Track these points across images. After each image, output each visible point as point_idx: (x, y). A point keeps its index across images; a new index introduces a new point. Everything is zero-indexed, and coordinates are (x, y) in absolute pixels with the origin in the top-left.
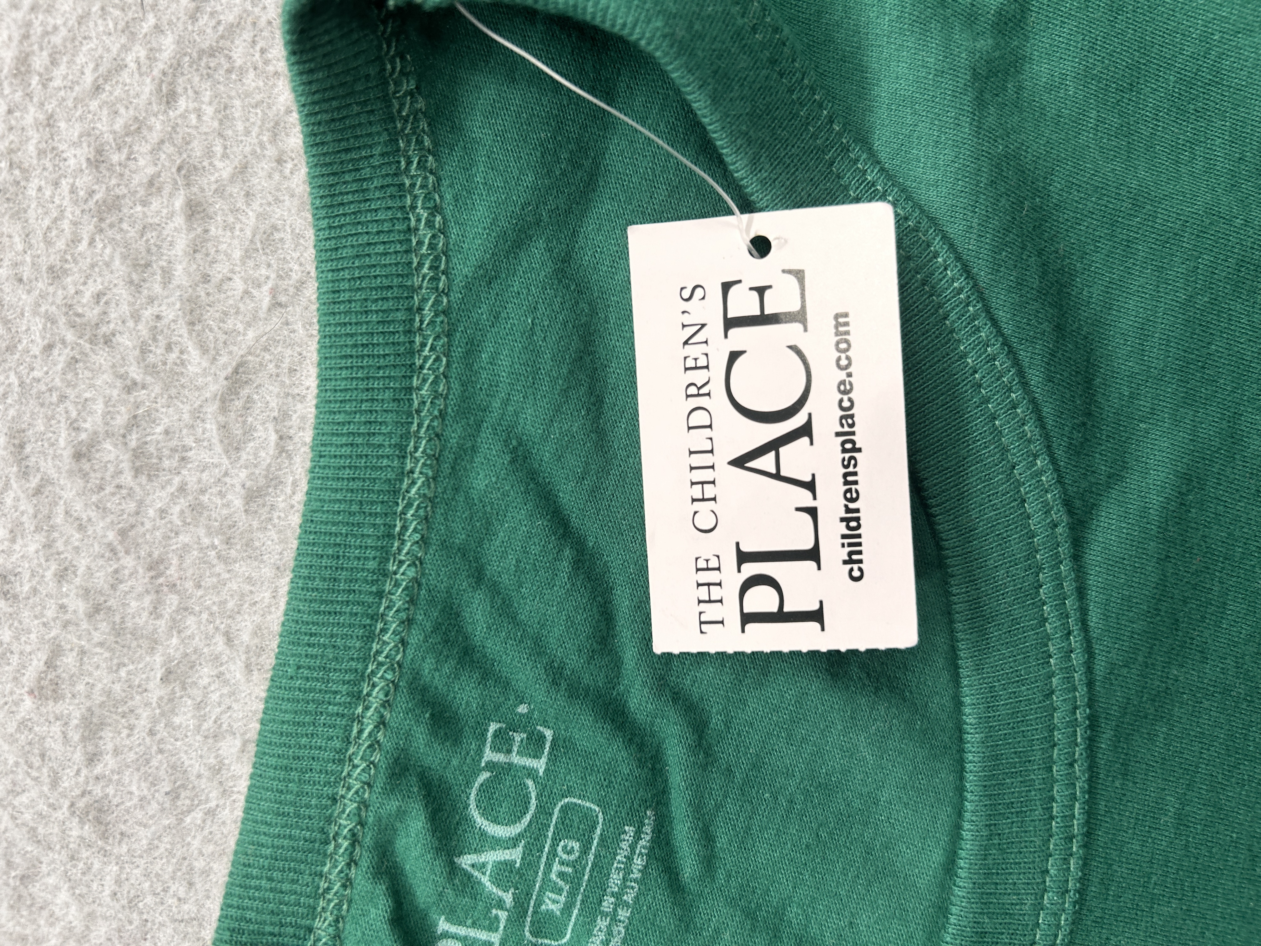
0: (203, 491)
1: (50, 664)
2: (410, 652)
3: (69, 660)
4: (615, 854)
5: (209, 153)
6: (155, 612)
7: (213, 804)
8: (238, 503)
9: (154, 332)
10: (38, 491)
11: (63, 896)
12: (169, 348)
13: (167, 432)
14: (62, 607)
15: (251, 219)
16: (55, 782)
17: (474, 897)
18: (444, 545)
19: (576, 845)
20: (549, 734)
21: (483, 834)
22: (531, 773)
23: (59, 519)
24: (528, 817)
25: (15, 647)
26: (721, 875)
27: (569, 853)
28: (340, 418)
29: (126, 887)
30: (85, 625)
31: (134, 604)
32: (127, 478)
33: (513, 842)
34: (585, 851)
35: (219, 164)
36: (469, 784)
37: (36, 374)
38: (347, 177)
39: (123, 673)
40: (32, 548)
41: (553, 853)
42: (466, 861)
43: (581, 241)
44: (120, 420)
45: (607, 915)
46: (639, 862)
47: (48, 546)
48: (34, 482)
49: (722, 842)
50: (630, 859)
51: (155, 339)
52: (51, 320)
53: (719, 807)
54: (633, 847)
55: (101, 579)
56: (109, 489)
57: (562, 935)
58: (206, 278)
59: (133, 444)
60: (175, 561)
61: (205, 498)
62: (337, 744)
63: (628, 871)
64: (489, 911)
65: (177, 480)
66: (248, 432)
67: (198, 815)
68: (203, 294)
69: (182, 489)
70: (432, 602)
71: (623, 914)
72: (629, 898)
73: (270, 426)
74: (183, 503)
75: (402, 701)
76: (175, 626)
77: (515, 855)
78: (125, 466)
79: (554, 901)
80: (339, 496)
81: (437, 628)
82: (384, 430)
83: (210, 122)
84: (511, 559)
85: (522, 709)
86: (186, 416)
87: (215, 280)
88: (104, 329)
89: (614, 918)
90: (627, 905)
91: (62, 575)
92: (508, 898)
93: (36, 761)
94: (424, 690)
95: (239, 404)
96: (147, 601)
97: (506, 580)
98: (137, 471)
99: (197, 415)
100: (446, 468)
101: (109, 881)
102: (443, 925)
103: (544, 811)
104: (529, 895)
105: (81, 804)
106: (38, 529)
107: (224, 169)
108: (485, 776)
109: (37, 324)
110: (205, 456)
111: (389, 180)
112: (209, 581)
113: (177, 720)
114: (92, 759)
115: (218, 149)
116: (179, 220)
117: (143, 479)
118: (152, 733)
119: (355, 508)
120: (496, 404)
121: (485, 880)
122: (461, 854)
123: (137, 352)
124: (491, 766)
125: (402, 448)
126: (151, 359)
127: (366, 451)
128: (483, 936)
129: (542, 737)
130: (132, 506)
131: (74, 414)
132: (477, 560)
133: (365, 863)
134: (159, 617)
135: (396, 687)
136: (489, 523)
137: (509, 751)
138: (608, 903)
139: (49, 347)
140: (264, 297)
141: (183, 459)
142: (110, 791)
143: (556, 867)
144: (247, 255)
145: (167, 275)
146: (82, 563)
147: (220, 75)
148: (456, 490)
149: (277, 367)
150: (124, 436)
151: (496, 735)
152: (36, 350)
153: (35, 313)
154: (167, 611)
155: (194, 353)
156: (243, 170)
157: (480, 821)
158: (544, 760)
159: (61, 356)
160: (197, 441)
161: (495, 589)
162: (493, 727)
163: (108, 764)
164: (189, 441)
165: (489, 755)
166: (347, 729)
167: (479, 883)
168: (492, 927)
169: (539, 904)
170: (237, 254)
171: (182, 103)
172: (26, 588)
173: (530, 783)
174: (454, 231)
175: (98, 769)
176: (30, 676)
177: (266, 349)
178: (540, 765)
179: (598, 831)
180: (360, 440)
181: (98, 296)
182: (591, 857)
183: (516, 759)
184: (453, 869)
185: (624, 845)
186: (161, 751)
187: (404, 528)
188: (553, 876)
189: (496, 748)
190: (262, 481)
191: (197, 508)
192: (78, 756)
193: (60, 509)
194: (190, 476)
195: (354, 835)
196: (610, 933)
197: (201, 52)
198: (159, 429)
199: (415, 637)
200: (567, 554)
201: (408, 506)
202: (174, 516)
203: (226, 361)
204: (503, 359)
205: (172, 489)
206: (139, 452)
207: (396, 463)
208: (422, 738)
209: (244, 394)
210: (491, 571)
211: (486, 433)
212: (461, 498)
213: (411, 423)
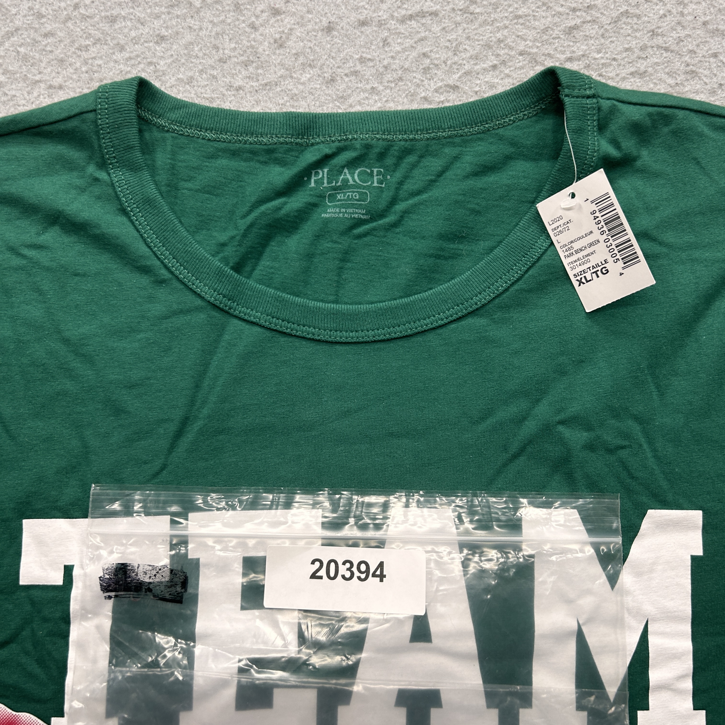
0: (423, 86)
1: (369, 59)
2: (398, 143)
3: (371, 64)
4: (357, 209)
5: (510, 67)
6: (388, 82)
7: (342, 107)
8: (423, 95)
9: (461, 65)
10: (412, 47)
11: (308, 76)
12: (457, 69)
13: (436, 74)
14: (384, 59)
15: (496, 81)
16: (338, 67)
17: (337, 175)
18: (428, 145)
19: (357, 198)
20: (383, 186)
21: (354, 173)
22: (373, 183)
23: (407, 53)
24: (361, 183)
25: (371, 50)
26: (356, 241)
27: (355, 196)
28: (454, 111)
29: (315, 91)
30: (381, 65)
31: (389, 76)
32: (421, 67)
33: (354, 181)
34: (356, 200)
35: (508, 70)
36: (366, 167)
37: (442, 40)
38: (515, 97)
39: (371, 77)
40: (397, 48)
41: (354, 192)
42: (346, 170)
43: (517, 161)
44: (436, 62)
45: (340, 211)
46: (356, 216)
47: (399, 52)
48: (415, 45)
49: (365, 239)
50: (357, 213)
52: (456, 40)
53: (375, 236)
54: (360, 213)
55: (394, 67)
56: (417, 63)
57: (330, 202)
58: (478, 74)
59: (431, 66)
60: (403, 83)
61: (421, 87)
62: (371, 129)
63: (353, 213)
64: (335, 180)
65: (424, 79)
66: (442, 93)
67: (338, 104)
68: (474, 74)
69: (422, 81)
70: (413, 146)
71: (341, 215)
72: (346, 215)
73: (444, 98)
74: (418, 81)
75: (385, 143)
76: (386, 88)
77: (351, 182)
78: (424, 66)
79: (341, 197)
80: (435, 115)
81: (406, 148)
82: (454, 122)
83: (518, 65)
84: (428, 164)
85: (389, 177)
86: (441, 78)
87: (479, 76)
88: (458, 53)
89: (340, 212)
90: (344, 215)
91: (392, 57)
92: (339, 184)
93: (343, 61)
94: (389, 149)
95: (448, 89)
96: (391, 79)
97: (422, 164)
98: (424, 69)
99: (442, 80)
100: (448, 140)
101: (316, 86)
102: (326, 170)
103: (364, 187)
104: (341, 190)
105: (334, 75)
106: (403, 49)
107: (507, 71)
108: (369, 171)
109: (454, 37)
110: (432, 85)
111: (517, 107)
112: (400, 93)
113: (362, 93)
114: (346, 75)
115: (512, 69)
116: (491, 64)
117: (422, 71)
118: (357, 88)
119: (432, 120)
120: (468, 149)
121: (342, 177)
122: (348, 169)
123: (454, 62)
124: (372, 172)
125: (451, 127)
126: (454, 66)
127: (448, 119)
128: (325, 181)
129: (382, 184)
130: (414, 69)
131: (434, 50)
132: (426, 155)
133: (340, 144)
134: (388, 83)
135: (388, 141)
136: (436, 155)
137: (377, 175)
138: (344, 210)
139: (449, 41)
140: (477, 89)
141: (430, 79)
142: (340, 81)
143: (350, 194)
144: (487, 82)
145: (476, 64)
146: (397, 61)
147: (530, 65)
148: (443, 145)
150: (432, 64)
151: (381, 171)
152: (448, 38)
153: (457, 36)
154: (390, 84)
155: (458, 75)
156: (508, 76)
157: (357, 172)
158: (377, 185)
159: (448, 44)
160: (436, 82)
161: (418, 162)
162: (382, 170)
163: (347, 79)
164: (435, 80)
165: (375, 170)
166: (376, 131)
167: (341, 176)
168: (328, 183)
169: (339, 193)
170: (486, 80)
171: (521, 58)
172: (387, 49)
173: (370, 183)
174: (510, 127)
175: (344, 77)
176: (364, 55)
177: (464, 93)
178: (375, 184)
179: (363, 203)
180: (450, 116)
181: (465, 49)
182: (356, 202)
183: (375, 178)
184: (343, 167)
185: (360, 211)
186: (353, 91)
187: (430, 133)
188: (348, 194)
189: (377, 171)
190: (430, 100)
191: (418, 86)
192: (347, 71)
193: (409, 53)
194: (426, 82)
195: (347, 139)
196: (335, 213)
197: (535, 59)
198: (436, 72)
199: (403, 143)
200: (433, 177)
201: (436, 133)
202: (415, 80)
203: (458, 84)
204: (480, 148)
205: (422, 78)
206: (429, 68)
207: (446, 127)
208: (377, 150)
209: (451, 90)
210: (423, 160)
211: (460, 149)
212: (441, 146)
213: (458, 128)
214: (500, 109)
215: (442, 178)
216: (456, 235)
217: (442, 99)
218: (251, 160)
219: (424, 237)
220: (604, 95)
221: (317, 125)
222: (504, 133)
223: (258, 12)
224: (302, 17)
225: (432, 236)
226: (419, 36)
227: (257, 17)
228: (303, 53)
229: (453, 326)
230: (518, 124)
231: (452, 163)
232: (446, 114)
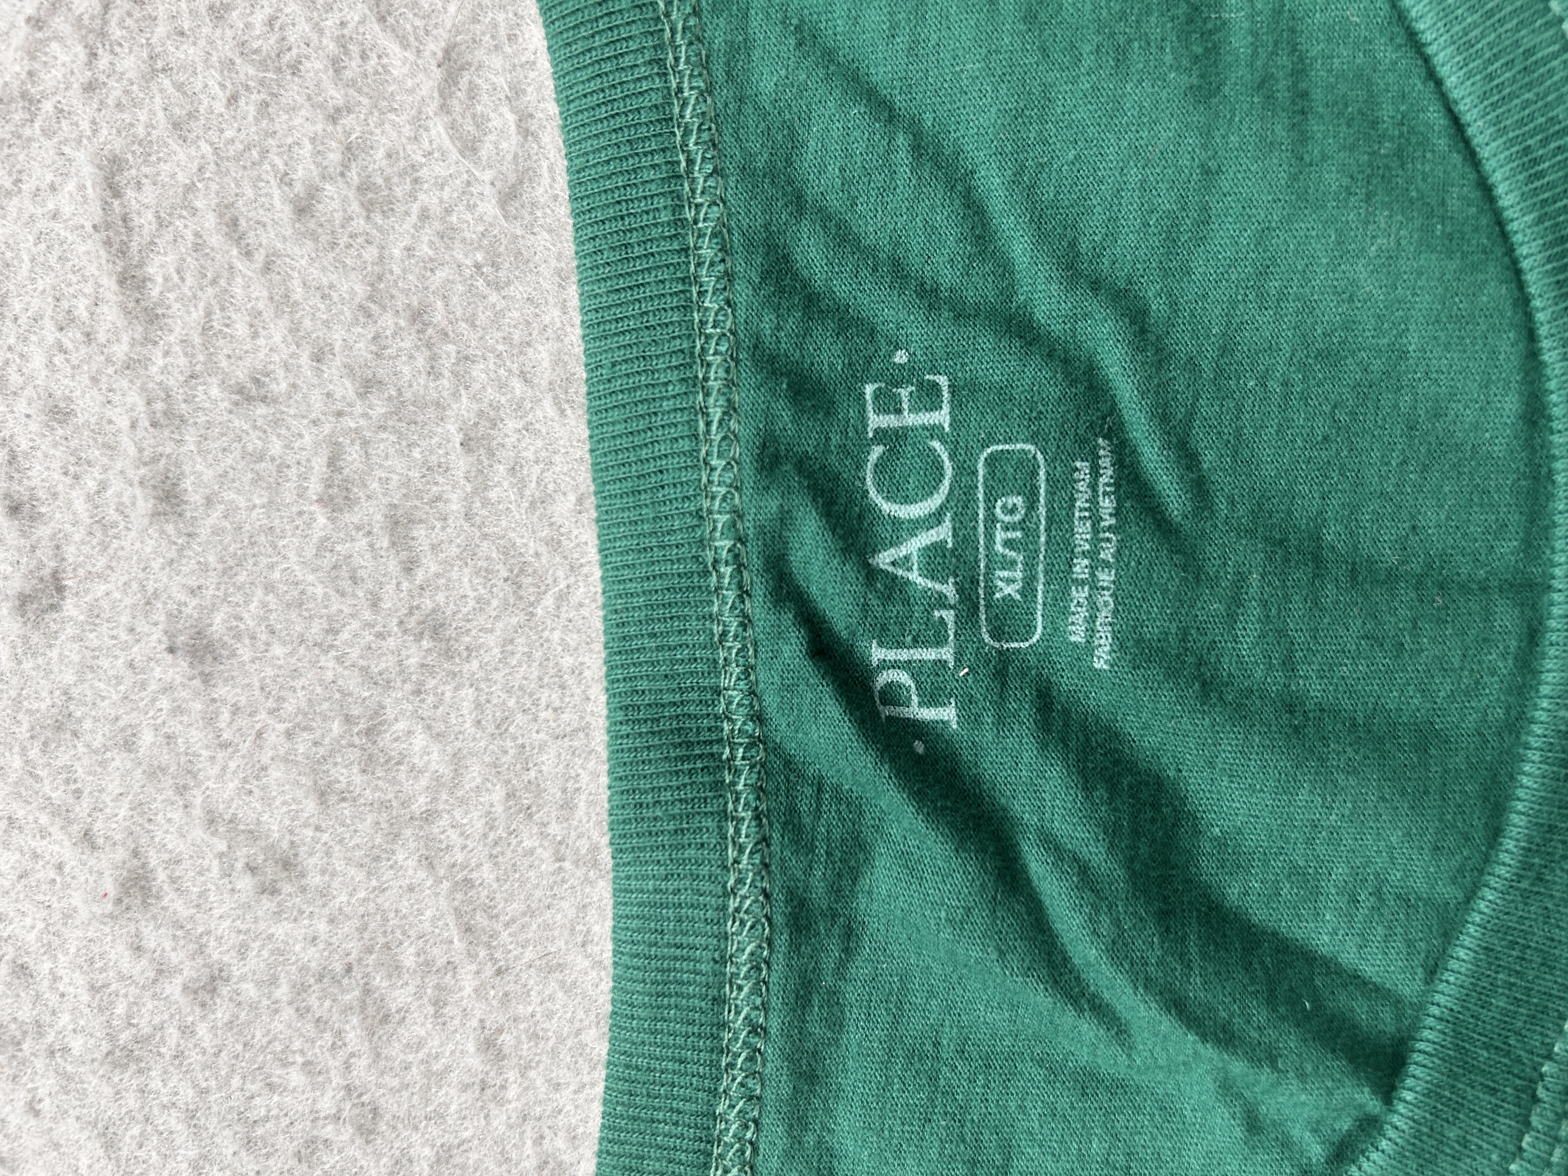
0: (448, 211)
1: (333, 463)
2: (741, 314)
3: (353, 455)
4: (1073, 500)
6: (433, 372)
7: (562, 585)
8: (492, 211)
9: (343, 43)
10: (267, 268)
11: (420, 740)
12: (364, 56)
13: (389, 156)
14: (329, 395)
16: (375, 603)
17: (906, 602)
18: (747, 172)
19: (1019, 501)
20: (943, 381)
21: (896, 522)
22: (934, 431)
23: (298, 293)
24: (946, 483)
25: (290, 459)
26: (1223, 506)
27: (1012, 511)
28: (579, 47)
29: (489, 709)
30: (359, 409)
31: (406, 369)
32: (359, 224)
33: (937, 518)
34: (1032, 505)
36: (860, 466)
37: (229, 134)
39: (416, 454)
40: (278, 338)
41: (991, 519)
42: (884, 559)
44: (334, 157)
45: (1083, 583)
46: (1107, 504)
47: (294, 329)
48: (260, 257)
49: (1208, 459)
50: (1093, 500)
51: (346, 52)
52: (229, 65)
53: (1191, 415)
54: (1093, 487)
55: (362, 349)
56: (343, 240)
57: (1033, 631)
59: (356, 181)
60: (439, 304)
62: (685, 445)
63: (1096, 520)
64: (929, 613)
65: (415, 208)
66: (480, 122)
67: (549, 601)
69: (424, 215)
70: (749, 245)
71: (1105, 578)
72: (1107, 554)
73: (505, 109)
74: (427, 234)
75: (747, 376)
76: (461, 379)
77: (943, 533)
78: (355, 207)
79: (1010, 581)
80: (602, 142)
81: (765, 276)
82: (633, 46)
84: (833, 170)
85: (901, 358)
86: (407, 129)
88: (287, 58)
89: (1094, 586)
90: (1106, 564)
91: (318, 358)
92: (949, 590)
93: (346, 585)
94: (773, 359)
95: (461, 95)
96: (421, 361)
97: (834, 202)
98: (368, 208)
99: (419, 122)
100: (720, 76)
101: (467, 707)
102: (877, 654)
103: (965, 470)
104: (975, 582)
105: (412, 623)
106: (279, 313)
108: (877, 451)
109: (213, 78)
110: (440, 170)
112: (482, 319)
113: (493, 495)
114: (409, 567)
117: (378, 219)
118: (468, 516)
119: (625, 150)
121: (914, 576)
122: (874, 552)
123: (331, 72)
124: (882, 435)
125: (660, 62)
126: (348, 74)
127: (618, 77)
128: (931, 654)
129: (935, 386)
130: (371, 254)
131: (282, 167)
132: (791, 183)
133: (759, 591)
134: (438, 376)
135: (737, 361)
136: (792, 134)
137: (899, 411)
138: (1081, 568)
139: (233, 99)
141: (416, 181)
142: (441, 598)
143: (1000, 536)
146: (337, 336)
148: (741, 99)
149: (493, 37)
150: (342, 174)
151: (877, 396)
152: (219, 107)
153: (208, 65)
154: (446, 364)
155: (394, 47)
157: (886, 507)
158: (946, 408)
159: (248, 106)
160: (428, 154)
161: (824, 216)
162: (869, 390)
163: (429, 566)
164: (419, 158)
165: (876, 421)
166: (691, 424)
167: (908, 582)
168: (939, 641)
169: (991, 590)
172: (284, 386)
173: (936, 444)
175: (420, 575)
176: (315, 487)
177: (475, 21)
178: (942, 417)
179: (1042, 473)
180: (607, 67)
181: (270, 22)
182: (1042, 511)
183: (910, 419)
184: (871, 574)
185: (1082, 486)
186: (485, 536)
187: (690, 162)
188: (999, 548)
189: (881, 410)
190: (512, 178)
191: (447, 235)
192: (393, 566)
193: (296, 283)
194: (429, 198)
195: (736, 556)
196: (1093, 607)
198: (380, 154)
199: (742, 292)
200: (901, 140)
201: (686, 133)
202: (424, 250)
203: (434, 47)
205: (414, 218)
206: (364, 188)
207: (658, 83)
208: (785, 415)
209: (464, 82)
210: (810, 194)
211: (756, 21)
212: (749, 109)
213: (662, 30)
215: (899, 101)
216: (1190, 21)
217: (511, 118)
218: (834, 999)
219: (1206, 171)
221: (667, 698)
223: (141, 969)
224: (154, 773)
225: (1207, 133)
226: (215, 240)
227: (162, 971)
228: (317, 766)
231: (829, 55)
232: (595, 85)
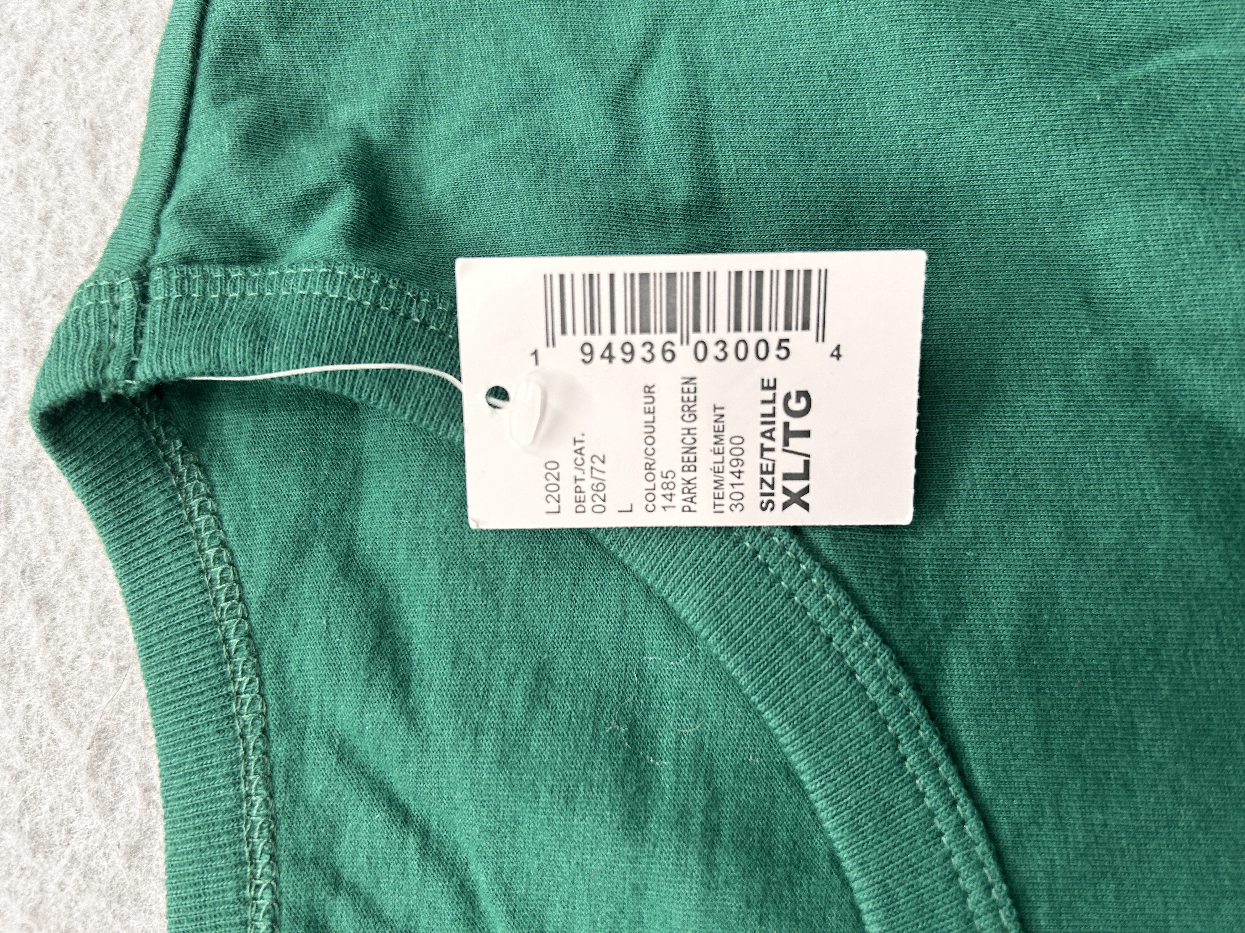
0: (90, 857)
5: (45, 552)
8: (120, 863)
9: (27, 721)
12: (41, 732)
13: (52, 809)
15: (86, 599)
18: (297, 860)
28: (176, 761)
32: (27, 860)
35: (56, 558)
43: (360, 534)
44: (14, 807)
51: (29, 728)
56: (15, 873)
58: (60, 661)
59: (27, 827)
61: (93, 864)
65: (68, 852)
66: (118, 791)
68: (59, 676)
69: (73, 859)
70: (295, 920)
73: (134, 782)
74: (76, 873)
78: (24, 849)
80: (188, 836)
82: (214, 761)
83: (41, 524)
84: (361, 860)
86: (65, 791)
87: (67, 661)
95: (105, 767)
97: (364, 880)
98: (34, 851)
99: (73, 788)
100: (279, 782)
107: (59, 560)
110: (87, 824)
111: (173, 535)
115: (51, 547)
116: (30, 616)
117: (40, 857)
119: (205, 843)
120: (313, 709)
123: (17, 743)
125: (234, 775)
126: (29, 745)
127: (203, 786)
130: (34, 885)
132: (332, 866)
136: (333, 827)
140: (109, 666)
141: (69, 831)
144: (90, 630)
145: (29, 669)
147: (41, 483)
148: (295, 802)
149: (132, 725)
150: (19, 822)
155: (61, 729)
156: (73, 560)
160: (78, 811)
161: (355, 892)
164: (72, 813)
170: (80, 633)
171: (18, 516)
174: (242, 562)
177: (120, 711)
180: (195, 778)
187: (252, 852)
190: (137, 836)
191: (88, 874)
194: (78, 846)
197: (25, 468)
198: (46, 808)
200: (412, 841)
201: (252, 829)
202: (70, 887)
203: (88, 732)
204: (309, 666)
205: (64, 861)
206: (34, 835)
207: (231, 792)
209: (108, 758)
210: (346, 874)
211: (310, 739)
212: (301, 809)
213: (238, 748)
214: (177, 598)
215: (414, 807)
216: (627, 763)
217: (138, 791)
219: (635, 888)
220: (142, 244)
222: (263, 582)
225: (635, 860)
229: (980, 777)
230: (231, 530)
231: (361, 769)
232: (185, 791)
